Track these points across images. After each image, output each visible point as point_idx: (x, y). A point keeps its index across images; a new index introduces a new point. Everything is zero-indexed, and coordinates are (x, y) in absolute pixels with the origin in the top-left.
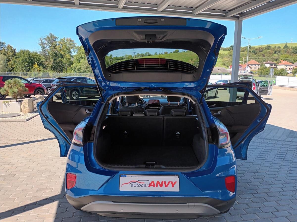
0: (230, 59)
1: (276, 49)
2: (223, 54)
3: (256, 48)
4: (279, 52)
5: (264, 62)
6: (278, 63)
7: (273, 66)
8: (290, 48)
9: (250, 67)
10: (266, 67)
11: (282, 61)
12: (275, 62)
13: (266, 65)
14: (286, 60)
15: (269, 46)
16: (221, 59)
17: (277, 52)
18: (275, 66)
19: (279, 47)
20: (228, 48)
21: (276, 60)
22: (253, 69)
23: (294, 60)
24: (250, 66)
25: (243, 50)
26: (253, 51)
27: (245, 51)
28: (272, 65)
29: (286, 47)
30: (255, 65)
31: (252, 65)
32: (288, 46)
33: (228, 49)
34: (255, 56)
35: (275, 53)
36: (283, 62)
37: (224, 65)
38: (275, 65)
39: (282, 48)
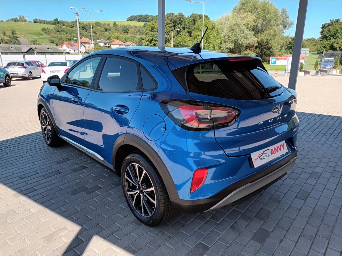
0: (58, 35)
1: (106, 27)
2: (48, 29)
3: (85, 23)
4: (110, 30)
5: (98, 41)
6: (111, 42)
7: (107, 45)
8: (119, 26)
9: (84, 46)
10: (100, 46)
11: (114, 40)
12: (108, 41)
13: (100, 44)
14: (118, 39)
15: (99, 23)
16: (46, 35)
17: (107, 30)
18: (109, 46)
19: (109, 25)
20: (52, 21)
21: (109, 39)
22: (87, 48)
23: (125, 40)
24: (84, 44)
25: (71, 25)
26: (82, 27)
27: (73, 27)
28: (105, 44)
29: (115, 24)
30: (89, 43)
31: (85, 43)
32: (117, 23)
33: (52, 23)
34: (86, 33)
35: (106, 31)
36: (116, 41)
37: (53, 42)
38: (109, 44)
39: (112, 25)
